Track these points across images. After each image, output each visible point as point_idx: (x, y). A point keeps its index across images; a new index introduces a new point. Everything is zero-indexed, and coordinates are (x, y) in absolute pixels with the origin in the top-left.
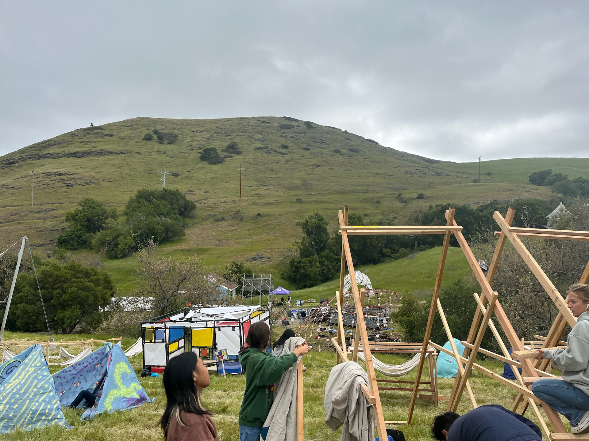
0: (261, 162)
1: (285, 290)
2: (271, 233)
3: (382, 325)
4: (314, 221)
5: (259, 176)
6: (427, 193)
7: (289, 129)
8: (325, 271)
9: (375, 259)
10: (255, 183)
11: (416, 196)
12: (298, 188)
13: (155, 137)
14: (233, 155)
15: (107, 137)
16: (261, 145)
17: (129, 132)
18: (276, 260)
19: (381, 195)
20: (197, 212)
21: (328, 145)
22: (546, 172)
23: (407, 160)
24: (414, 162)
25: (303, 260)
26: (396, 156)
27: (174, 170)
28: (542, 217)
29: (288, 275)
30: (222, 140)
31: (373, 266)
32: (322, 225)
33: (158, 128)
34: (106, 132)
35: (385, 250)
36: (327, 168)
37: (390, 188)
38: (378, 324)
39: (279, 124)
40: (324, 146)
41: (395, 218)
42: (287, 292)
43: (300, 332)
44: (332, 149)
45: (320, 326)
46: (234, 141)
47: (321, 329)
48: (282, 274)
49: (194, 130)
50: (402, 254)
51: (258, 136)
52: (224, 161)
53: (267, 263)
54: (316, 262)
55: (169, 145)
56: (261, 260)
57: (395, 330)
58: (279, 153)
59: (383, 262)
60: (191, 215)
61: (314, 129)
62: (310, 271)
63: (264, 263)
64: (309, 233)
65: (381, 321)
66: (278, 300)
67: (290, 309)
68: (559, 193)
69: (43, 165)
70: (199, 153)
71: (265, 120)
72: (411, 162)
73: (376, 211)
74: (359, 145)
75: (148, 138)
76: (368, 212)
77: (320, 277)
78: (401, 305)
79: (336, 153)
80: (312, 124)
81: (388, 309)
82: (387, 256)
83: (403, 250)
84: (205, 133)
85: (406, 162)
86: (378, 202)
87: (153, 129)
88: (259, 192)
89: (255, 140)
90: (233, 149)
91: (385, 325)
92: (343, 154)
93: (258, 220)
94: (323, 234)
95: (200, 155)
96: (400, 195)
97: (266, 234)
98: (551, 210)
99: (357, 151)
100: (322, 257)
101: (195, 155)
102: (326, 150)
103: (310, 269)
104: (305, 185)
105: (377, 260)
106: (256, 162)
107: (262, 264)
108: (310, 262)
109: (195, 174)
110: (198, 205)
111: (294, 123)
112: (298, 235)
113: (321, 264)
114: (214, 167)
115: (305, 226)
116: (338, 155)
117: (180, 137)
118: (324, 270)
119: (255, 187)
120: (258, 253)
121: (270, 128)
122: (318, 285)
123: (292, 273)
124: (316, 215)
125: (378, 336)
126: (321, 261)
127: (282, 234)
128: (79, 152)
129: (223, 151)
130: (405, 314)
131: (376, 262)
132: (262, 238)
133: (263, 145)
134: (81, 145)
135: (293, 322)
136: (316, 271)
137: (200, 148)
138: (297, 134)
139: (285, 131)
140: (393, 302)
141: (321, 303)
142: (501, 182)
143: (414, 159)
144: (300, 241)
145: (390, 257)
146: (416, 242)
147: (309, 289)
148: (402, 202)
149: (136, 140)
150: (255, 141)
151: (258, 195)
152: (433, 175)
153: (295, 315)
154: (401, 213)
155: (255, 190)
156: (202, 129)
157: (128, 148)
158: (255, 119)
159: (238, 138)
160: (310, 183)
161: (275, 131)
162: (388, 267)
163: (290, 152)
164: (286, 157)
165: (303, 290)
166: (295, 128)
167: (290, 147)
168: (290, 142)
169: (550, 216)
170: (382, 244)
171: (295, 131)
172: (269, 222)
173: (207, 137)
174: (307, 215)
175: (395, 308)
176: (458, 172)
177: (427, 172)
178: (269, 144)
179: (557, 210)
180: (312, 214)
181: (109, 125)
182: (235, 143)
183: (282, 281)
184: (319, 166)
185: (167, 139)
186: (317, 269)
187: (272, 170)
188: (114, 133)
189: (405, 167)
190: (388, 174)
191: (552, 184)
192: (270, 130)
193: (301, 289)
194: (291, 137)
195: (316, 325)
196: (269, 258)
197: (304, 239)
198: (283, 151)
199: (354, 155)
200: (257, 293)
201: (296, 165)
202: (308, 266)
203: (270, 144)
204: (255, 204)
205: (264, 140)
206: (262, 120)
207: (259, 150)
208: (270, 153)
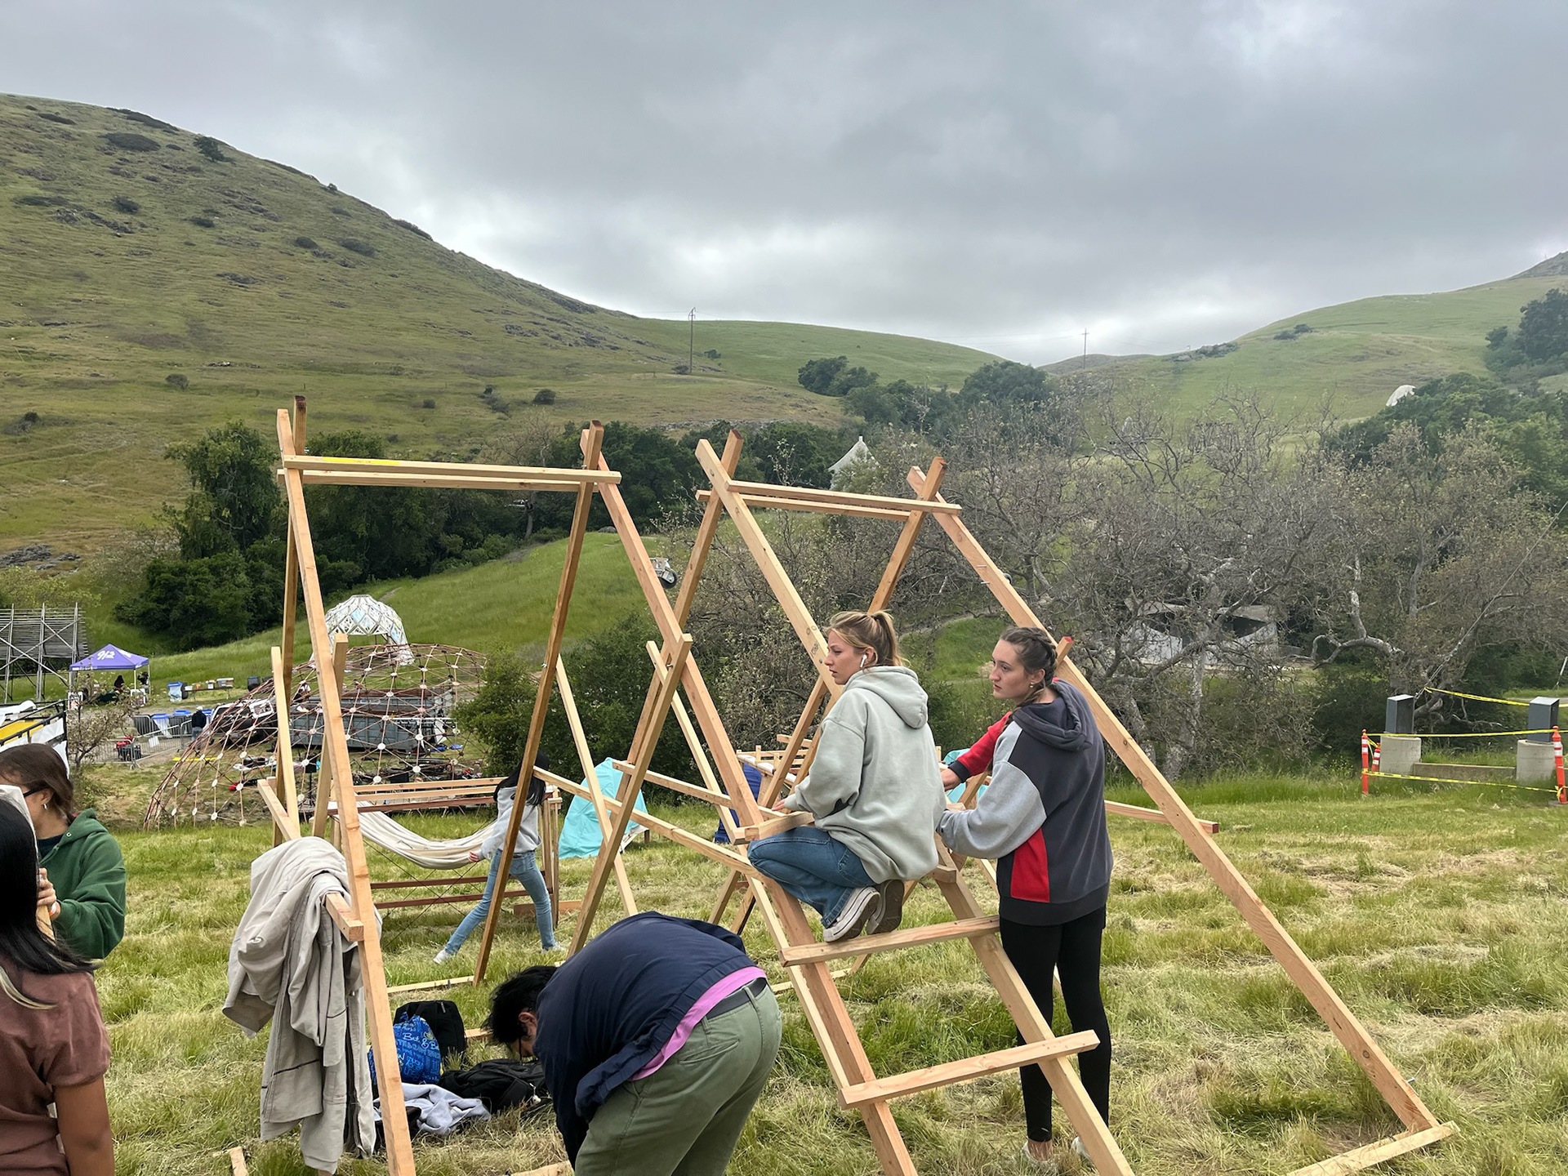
0: (38, 247)
1: (129, 655)
2: (77, 478)
3: (433, 740)
4: (230, 448)
5: (31, 291)
6: (561, 390)
7: (141, 150)
8: (264, 598)
9: (418, 563)
10: (15, 313)
11: (534, 396)
12: (173, 342)
16: (41, 193)
18: (96, 562)
19: (437, 384)
21: (276, 219)
22: (833, 361)
23: (510, 296)
24: (530, 303)
25: (193, 565)
26: (480, 279)
28: (821, 469)
29: (140, 608)
31: (412, 581)
32: (254, 461)
35: (445, 539)
36: (270, 291)
37: (463, 367)
38: (419, 737)
39: (106, 132)
40: (260, 221)
41: (476, 451)
42: (137, 660)
43: (179, 775)
44: (288, 233)
45: (243, 755)
47: (246, 763)
48: (119, 608)
50: (492, 550)
51: (24, 160)
53: (64, 574)
54: (235, 570)
56: (39, 564)
57: (466, 749)
58: (105, 223)
59: (440, 571)
61: (228, 163)
62: (215, 597)
63: (53, 571)
64: (213, 485)
65: (428, 729)
66: (98, 687)
67: (145, 713)
68: (858, 414)
71: (54, 110)
72: (522, 301)
73: (422, 429)
74: (372, 233)
76: (398, 430)
77: (248, 615)
78: (484, 683)
79: (302, 250)
80: (219, 148)
81: (448, 697)
82: (451, 555)
83: (495, 539)
85: (508, 301)
86: (429, 405)
88: (31, 343)
89: (16, 170)
91: (440, 739)
92: (324, 255)
93: (28, 436)
94: (259, 489)
96: (489, 391)
97: (57, 481)
98: (841, 453)
99: (369, 253)
100: (254, 557)
102: (268, 234)
103: (216, 592)
104: (198, 334)
105: (422, 565)
106: (18, 246)
107: (44, 576)
108: (214, 570)
111: (157, 136)
112: (175, 488)
113: (252, 577)
115: (197, 461)
116: (308, 255)
118: (260, 594)
119: (17, 328)
120: (29, 542)
121: (74, 139)
122: (241, 638)
123: (152, 605)
124: (235, 430)
125: (417, 769)
126: (253, 566)
127: (120, 484)
130: (493, 708)
131: (419, 571)
132: (44, 493)
133: (47, 193)
135: (157, 749)
136: (236, 598)
138: (170, 172)
139: (127, 157)
140: (462, 678)
141: (250, 688)
142: (740, 377)
143: (528, 293)
144: (181, 507)
145: (458, 557)
146: (530, 519)
147: (213, 649)
148: (495, 409)
150: (16, 175)
151: (28, 354)
152: (577, 344)
153: (164, 727)
154: (491, 440)
155: (17, 335)
158: (16, 101)
160: (214, 331)
161: (91, 152)
162: (454, 585)
163: (143, 226)
164: (130, 240)
165: (190, 655)
166: (161, 151)
167: (143, 210)
168: (144, 193)
169: (836, 467)
170: (437, 521)
171: (160, 160)
172: (69, 444)
174: (203, 430)
175: (468, 692)
176: (641, 343)
177: (562, 332)
178: (68, 192)
179: (851, 455)
180: (222, 426)
183: (118, 628)
184: (245, 281)
186: (240, 592)
187: (81, 277)
189: (506, 313)
190: (458, 328)
191: (845, 393)
192: (71, 145)
193: (186, 650)
194: (148, 178)
195: (232, 753)
196: (71, 558)
197: (192, 501)
198: (121, 218)
199: (358, 263)
200: (28, 667)
201: (166, 270)
202: (207, 581)
203: (72, 191)
204: (17, 381)
205: (53, 178)
206: (43, 110)
207: (32, 208)
208: (71, 220)
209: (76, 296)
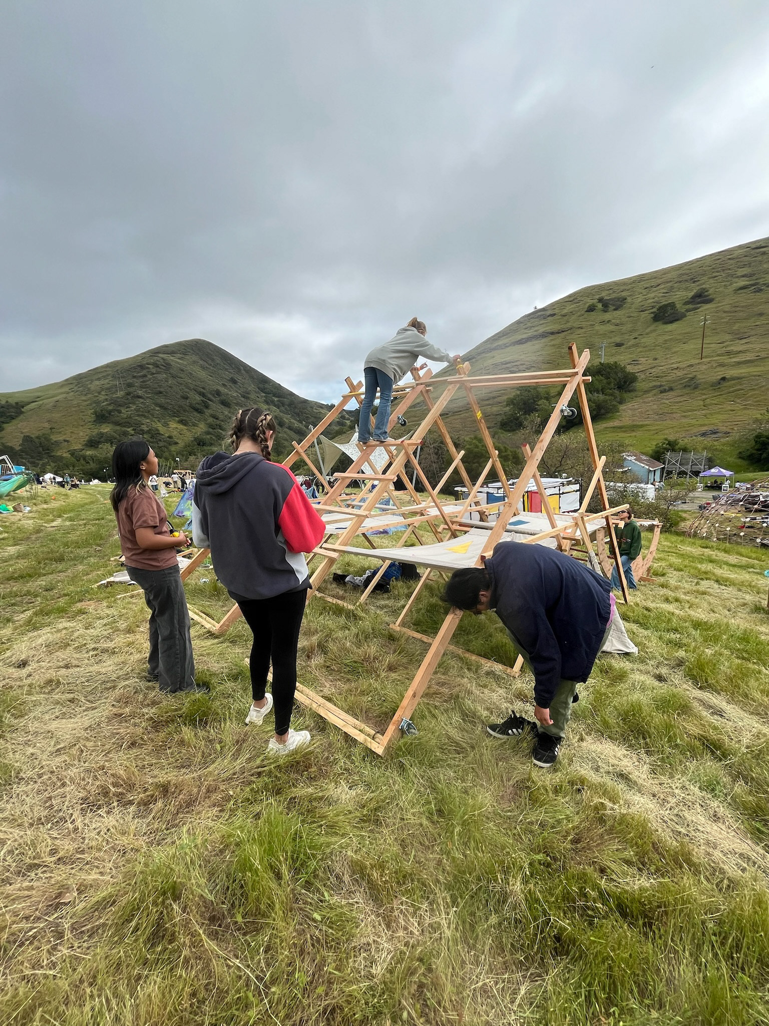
0: (742, 307)
2: (738, 401)
5: (736, 327)
10: (728, 337)
13: (600, 306)
14: (699, 305)
15: (550, 318)
16: (747, 283)
17: (572, 306)
20: (639, 385)
27: (618, 340)
30: (686, 289)
33: (604, 294)
34: (549, 313)
46: (704, 286)
49: (647, 286)
51: (741, 272)
52: (685, 316)
55: (615, 312)
60: (631, 388)
69: (494, 357)
70: (652, 313)
71: (758, 244)
75: (591, 309)
84: (663, 286)
87: (597, 297)
88: (732, 348)
89: (738, 277)
90: (701, 298)
95: (652, 315)
97: (729, 403)
101: (647, 316)
106: (734, 309)
109: (643, 340)
110: (642, 376)
114: (670, 327)
117: (629, 300)
119: (727, 343)
128: (523, 339)
129: (686, 303)
133: (750, 282)
134: (526, 331)
137: (653, 307)
149: (579, 314)
150: (736, 280)
151: (729, 353)
155: (726, 346)
156: (659, 281)
157: (569, 325)
158: (742, 247)
159: (712, 281)
172: (738, 387)
173: (665, 291)
178: (760, 278)
181: (552, 305)
182: (704, 289)
185: (614, 305)
187: (761, 314)
188: (556, 311)
203: (763, 277)
204: (722, 365)
205: (754, 274)
206: (754, 246)
207: (742, 291)
208: (760, 290)
209: (757, 324)
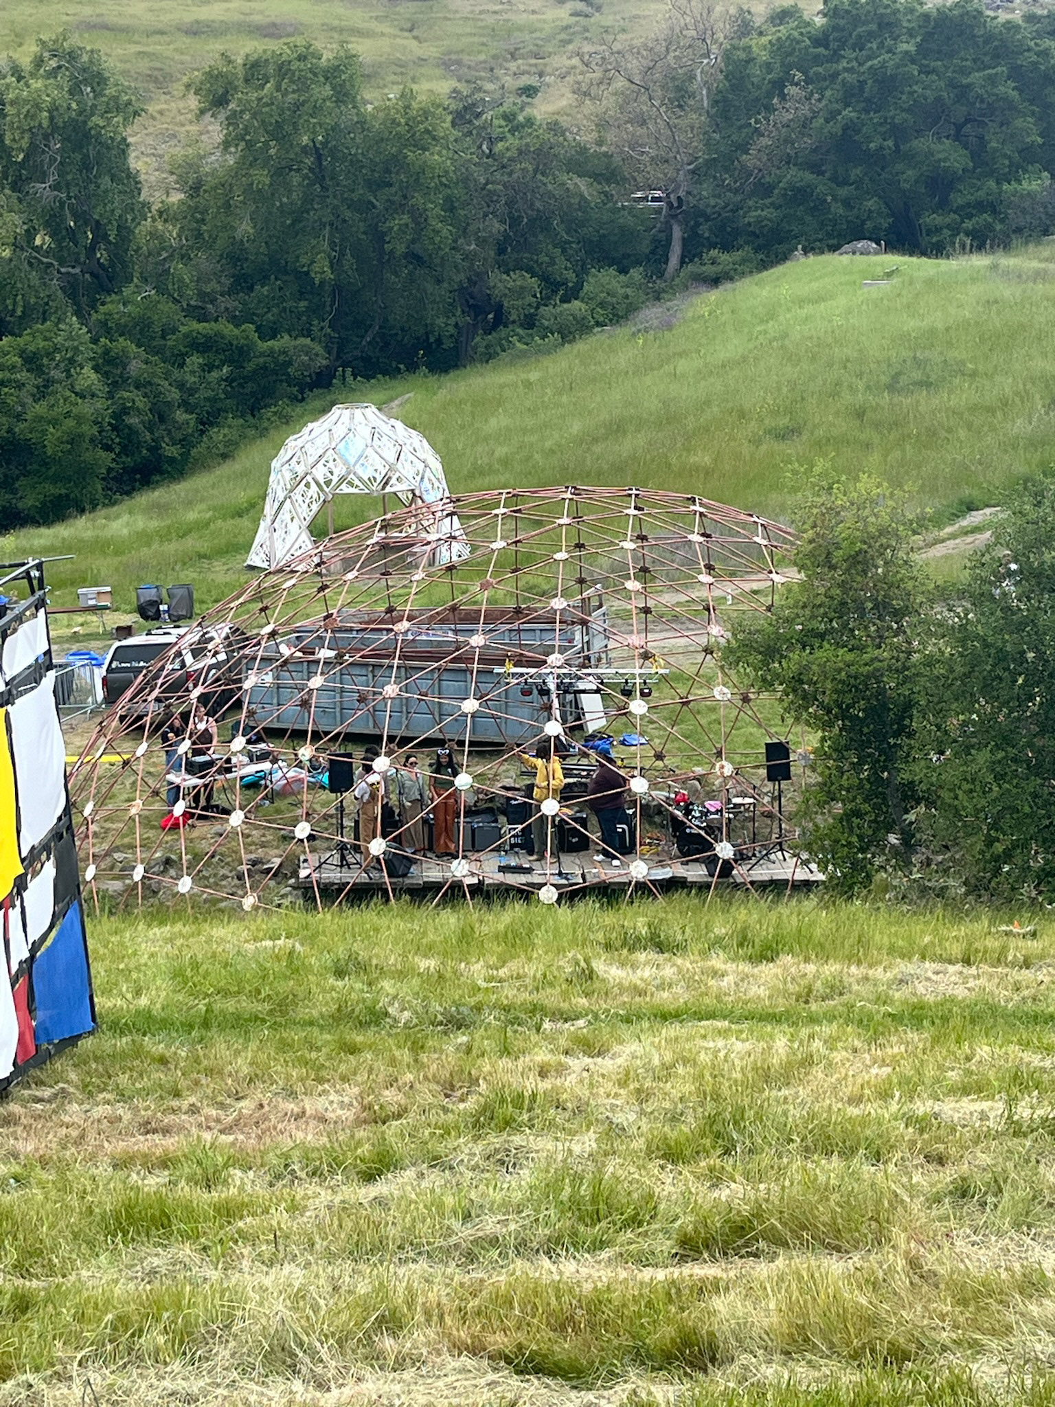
4: (45, 90)
8: (133, 421)
9: (439, 341)
31: (432, 380)
32: (96, 120)
35: (502, 283)
50: (602, 305)
54: (72, 361)
62: (39, 419)
77: (106, 458)
82: (512, 318)
83: (603, 281)
94: (106, 181)
100: (106, 329)
105: (448, 344)
108: (32, 361)
113: (106, 375)
118: (125, 411)
122: (94, 508)
124: (56, 52)
126: (107, 352)
136: (79, 419)
145: (530, 322)
170: (481, 242)
